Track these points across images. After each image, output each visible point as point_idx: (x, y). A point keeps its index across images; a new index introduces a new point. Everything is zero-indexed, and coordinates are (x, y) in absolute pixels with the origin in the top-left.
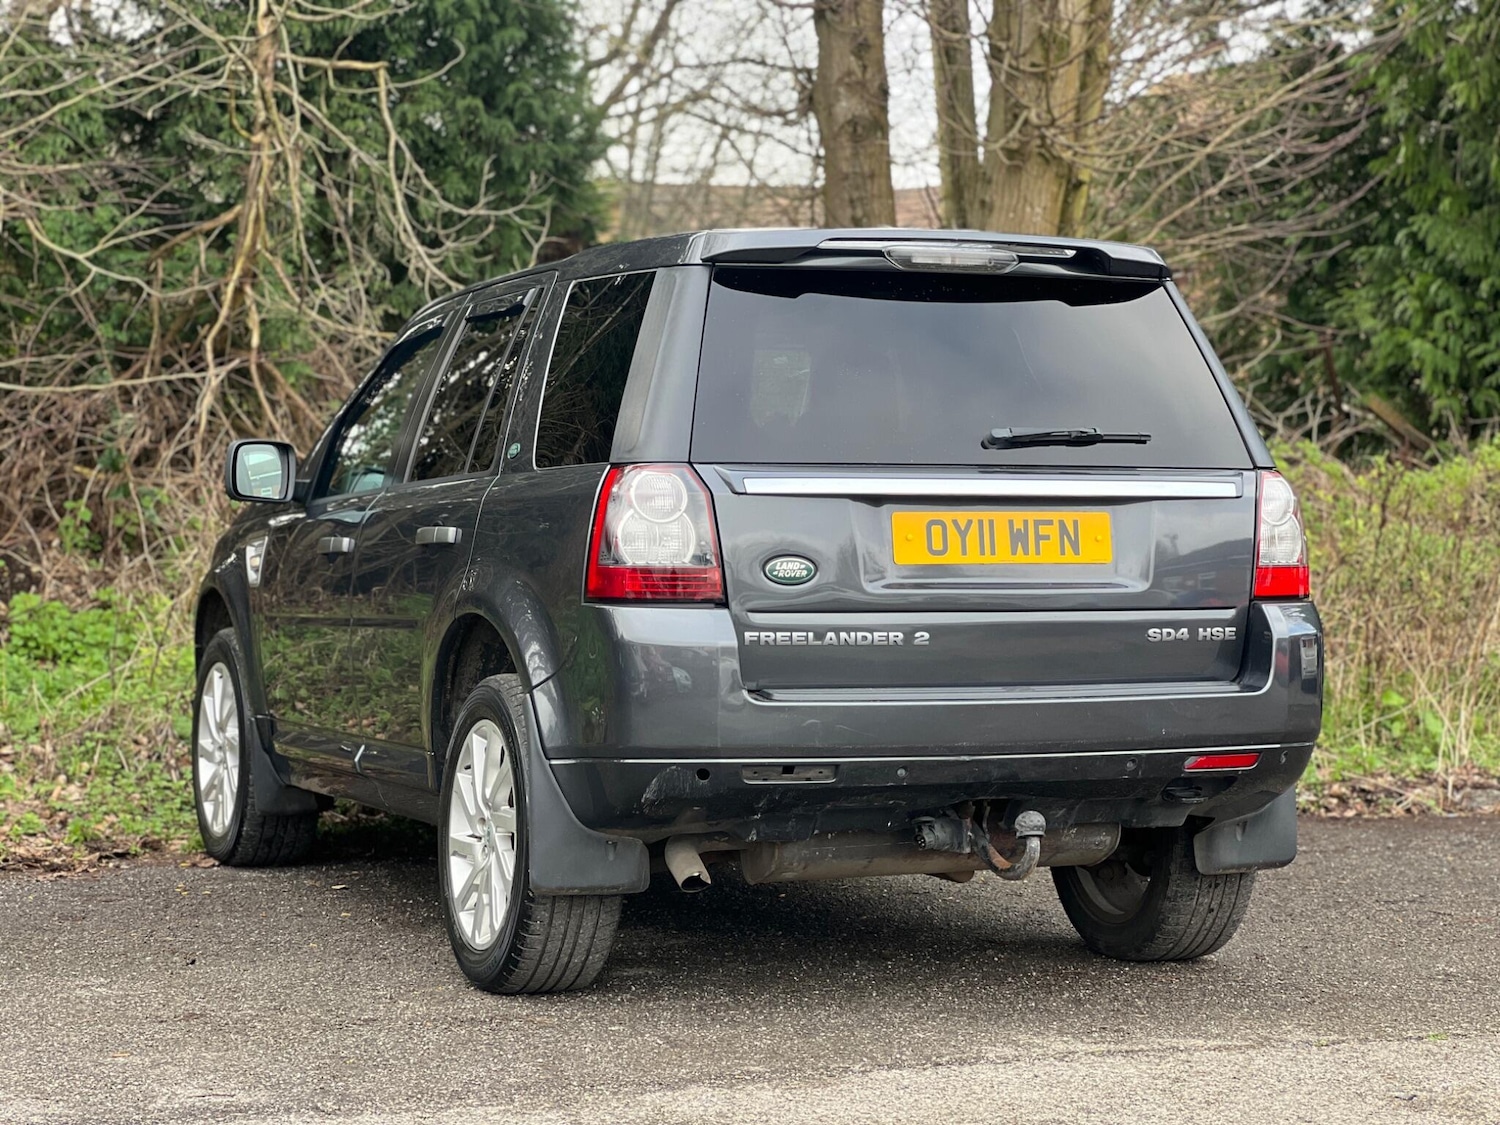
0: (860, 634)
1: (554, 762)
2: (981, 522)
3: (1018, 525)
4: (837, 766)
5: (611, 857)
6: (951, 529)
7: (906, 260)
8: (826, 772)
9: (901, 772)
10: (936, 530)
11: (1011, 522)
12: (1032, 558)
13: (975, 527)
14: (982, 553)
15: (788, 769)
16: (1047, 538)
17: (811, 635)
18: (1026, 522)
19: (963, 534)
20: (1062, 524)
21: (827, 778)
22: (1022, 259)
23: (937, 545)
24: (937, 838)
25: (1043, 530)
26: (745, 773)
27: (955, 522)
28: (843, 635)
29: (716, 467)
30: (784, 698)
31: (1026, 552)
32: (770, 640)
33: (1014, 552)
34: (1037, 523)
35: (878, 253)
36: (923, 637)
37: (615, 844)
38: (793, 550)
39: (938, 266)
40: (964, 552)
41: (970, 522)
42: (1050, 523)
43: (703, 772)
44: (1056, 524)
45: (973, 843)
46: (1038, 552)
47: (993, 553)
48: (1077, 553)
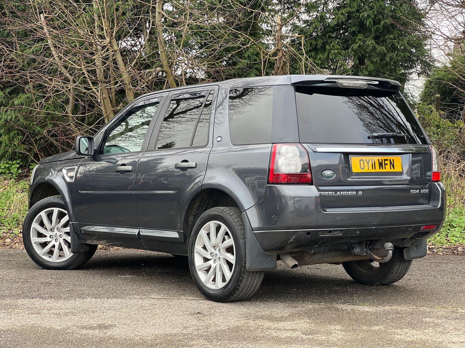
0: (346, 192)
1: (254, 232)
2: (372, 160)
3: (380, 161)
4: (342, 230)
5: (269, 259)
6: (365, 161)
7: (341, 84)
8: (339, 232)
9: (358, 232)
10: (362, 162)
11: (379, 160)
12: (384, 170)
13: (371, 161)
14: (373, 169)
15: (330, 232)
16: (387, 164)
17: (334, 192)
18: (382, 160)
19: (368, 163)
20: (390, 160)
21: (339, 234)
22: (368, 84)
23: (362, 167)
24: (357, 251)
25: (386, 162)
26: (320, 233)
27: (366, 160)
28: (341, 192)
29: (307, 144)
30: (330, 211)
31: (383, 169)
32: (324, 194)
33: (380, 169)
34: (385, 160)
35: (335, 82)
36: (360, 193)
37: (270, 255)
38: (330, 168)
39: (350, 86)
40: (369, 169)
41: (369, 160)
42: (387, 160)
43: (308, 233)
44: (389, 160)
45: (366, 252)
46: (385, 169)
47: (375, 169)
48: (394, 169)
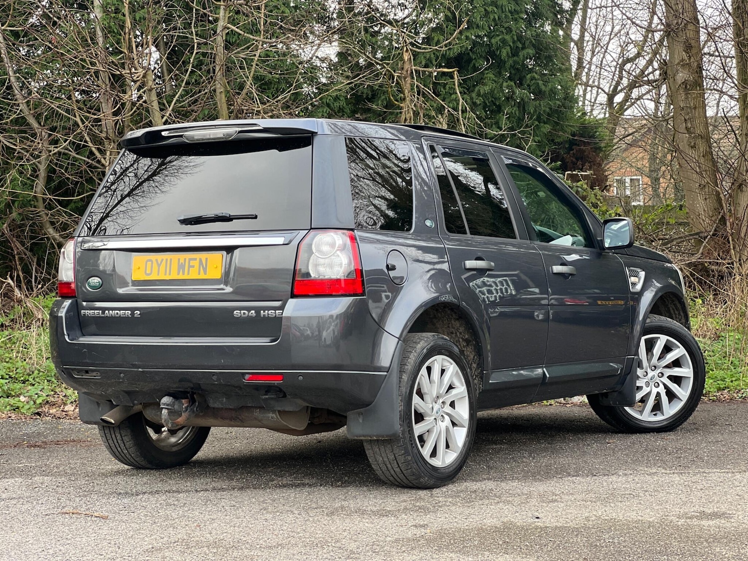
0: (116, 312)
2: (167, 260)
3: (182, 261)
6: (155, 262)
7: (192, 138)
10: (149, 264)
11: (179, 259)
12: (186, 277)
13: (164, 261)
14: (166, 274)
16: (193, 267)
17: (101, 311)
18: (185, 259)
19: (159, 265)
20: (200, 259)
22: (241, 132)
25: (192, 263)
27: (157, 260)
28: (111, 312)
31: (184, 274)
32: (88, 313)
33: (178, 274)
34: (190, 259)
35: (182, 136)
36: (137, 313)
38: (96, 274)
40: (158, 274)
41: (162, 260)
42: (195, 259)
44: (198, 260)
46: (189, 274)
47: (170, 274)
48: (205, 273)
